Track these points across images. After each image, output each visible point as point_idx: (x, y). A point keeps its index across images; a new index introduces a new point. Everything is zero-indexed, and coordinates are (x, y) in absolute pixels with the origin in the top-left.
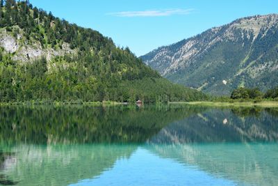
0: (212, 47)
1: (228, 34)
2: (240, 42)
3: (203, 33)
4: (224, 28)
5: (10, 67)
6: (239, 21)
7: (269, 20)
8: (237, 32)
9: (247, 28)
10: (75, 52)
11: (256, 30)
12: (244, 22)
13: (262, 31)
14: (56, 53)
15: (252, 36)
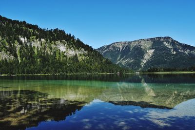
0: (105, 53)
1: (111, 48)
2: (116, 51)
3: (101, 48)
4: (109, 46)
5: (65, 58)
6: (114, 43)
7: (125, 43)
8: (114, 48)
9: (118, 46)
10: (86, 52)
11: (121, 47)
12: (116, 44)
13: (123, 48)
14: (80, 53)
15: (120, 49)
